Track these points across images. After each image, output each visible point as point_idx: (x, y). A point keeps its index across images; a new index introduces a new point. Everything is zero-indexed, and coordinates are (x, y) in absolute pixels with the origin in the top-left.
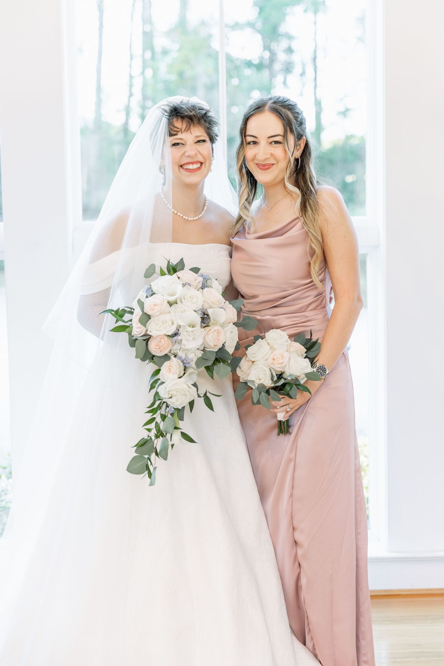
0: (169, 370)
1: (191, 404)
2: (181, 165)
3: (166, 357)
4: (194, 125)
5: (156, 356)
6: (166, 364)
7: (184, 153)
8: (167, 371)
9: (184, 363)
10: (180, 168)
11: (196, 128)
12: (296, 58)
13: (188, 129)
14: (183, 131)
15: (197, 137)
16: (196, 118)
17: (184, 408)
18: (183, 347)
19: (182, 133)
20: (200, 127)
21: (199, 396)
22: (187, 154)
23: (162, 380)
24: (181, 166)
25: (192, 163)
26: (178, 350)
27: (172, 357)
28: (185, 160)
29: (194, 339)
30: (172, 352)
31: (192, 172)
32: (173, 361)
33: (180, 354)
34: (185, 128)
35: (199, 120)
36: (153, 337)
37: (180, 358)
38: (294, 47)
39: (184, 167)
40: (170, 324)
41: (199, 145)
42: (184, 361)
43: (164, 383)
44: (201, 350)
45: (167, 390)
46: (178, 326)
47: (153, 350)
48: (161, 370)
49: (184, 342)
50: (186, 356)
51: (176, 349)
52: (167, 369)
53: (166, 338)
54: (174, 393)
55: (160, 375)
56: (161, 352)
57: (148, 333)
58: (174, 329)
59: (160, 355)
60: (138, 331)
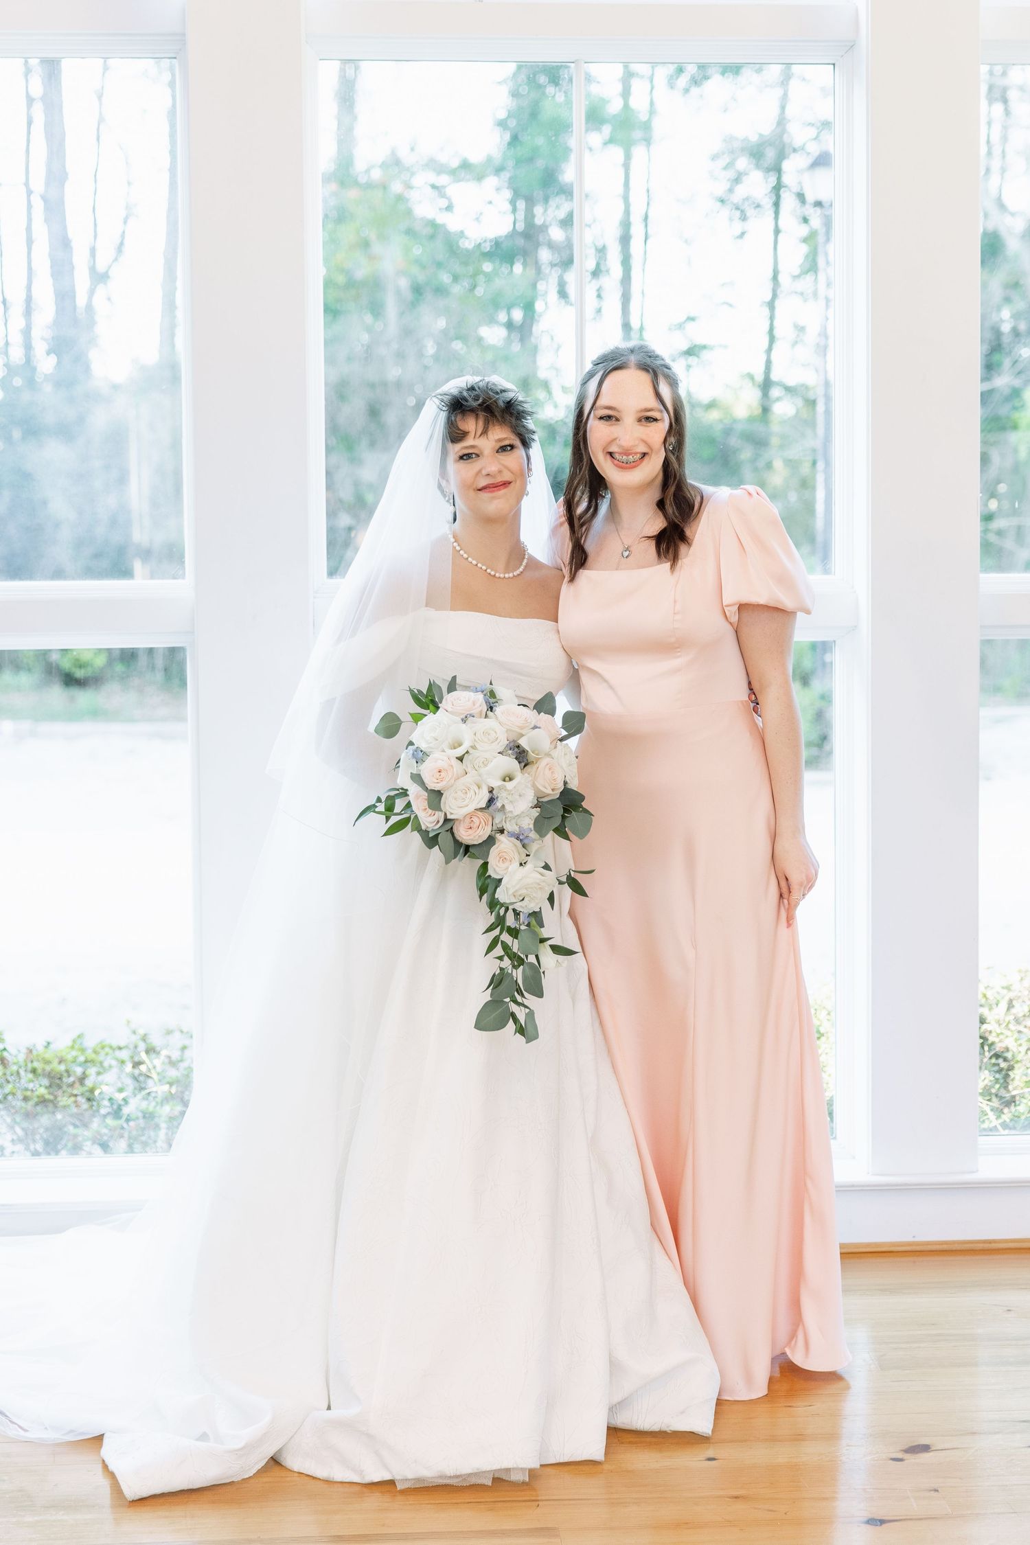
0: (502, 859)
1: (551, 899)
2: (477, 488)
3: (490, 841)
5: (474, 845)
6: (494, 852)
7: (481, 470)
8: (499, 861)
9: (521, 840)
10: (477, 493)
14: (478, 434)
15: (499, 440)
17: (540, 908)
18: (510, 815)
21: (561, 883)
22: (485, 472)
23: (494, 876)
26: (504, 822)
27: (498, 836)
29: (520, 796)
30: (495, 828)
32: (502, 842)
33: (509, 827)
34: (481, 428)
36: (458, 820)
37: (512, 835)
40: (476, 788)
42: (521, 837)
43: (500, 881)
44: (536, 806)
45: (511, 892)
46: (489, 787)
47: (464, 838)
48: (488, 863)
49: (508, 808)
50: (519, 827)
51: (500, 822)
52: (498, 858)
53: (479, 813)
54: (524, 892)
55: (490, 872)
56: (479, 836)
57: (449, 817)
58: (487, 796)
59: (480, 841)
60: (429, 820)
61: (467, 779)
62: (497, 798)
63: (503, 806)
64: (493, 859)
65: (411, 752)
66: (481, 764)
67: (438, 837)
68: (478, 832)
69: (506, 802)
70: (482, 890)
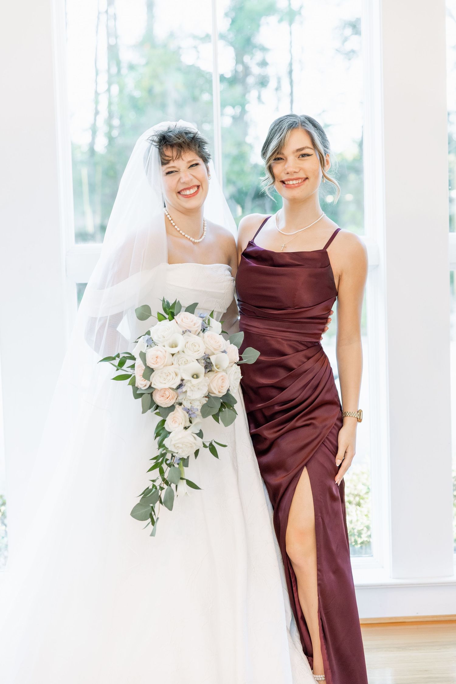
0: (174, 421)
2: (178, 191)
4: (184, 151)
6: (172, 414)
7: (179, 179)
8: (173, 422)
9: (189, 414)
10: (178, 194)
11: (187, 154)
12: (270, 71)
13: (179, 156)
14: (174, 158)
15: (189, 162)
16: (185, 143)
18: (187, 397)
19: (173, 161)
20: (190, 152)
22: (182, 181)
24: (179, 193)
25: (189, 189)
26: (183, 399)
28: (181, 188)
29: (198, 390)
30: (177, 401)
31: (190, 197)
32: (178, 412)
33: (185, 404)
34: (176, 155)
35: (188, 145)
36: (157, 389)
37: (185, 408)
38: (268, 60)
39: (183, 193)
40: (174, 375)
41: (193, 169)
42: (190, 413)
43: (170, 433)
44: (206, 397)
45: (173, 442)
46: (182, 378)
47: (157, 401)
48: (166, 420)
49: (189, 394)
50: (191, 406)
51: (181, 399)
52: (172, 420)
53: (171, 390)
54: (180, 445)
55: (166, 426)
56: (166, 404)
57: (152, 386)
58: (178, 382)
59: (166, 406)
60: (141, 383)
61: (171, 369)
62: (184, 385)
63: (186, 392)
64: (169, 420)
65: (146, 339)
66: (183, 362)
67: (143, 395)
68: (166, 401)
69: (188, 390)
70: (158, 435)
